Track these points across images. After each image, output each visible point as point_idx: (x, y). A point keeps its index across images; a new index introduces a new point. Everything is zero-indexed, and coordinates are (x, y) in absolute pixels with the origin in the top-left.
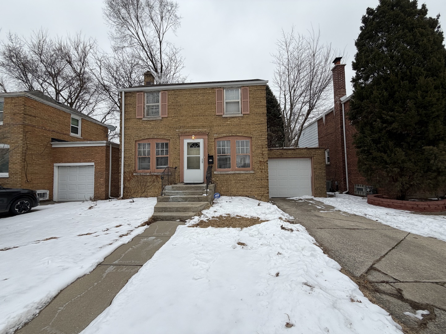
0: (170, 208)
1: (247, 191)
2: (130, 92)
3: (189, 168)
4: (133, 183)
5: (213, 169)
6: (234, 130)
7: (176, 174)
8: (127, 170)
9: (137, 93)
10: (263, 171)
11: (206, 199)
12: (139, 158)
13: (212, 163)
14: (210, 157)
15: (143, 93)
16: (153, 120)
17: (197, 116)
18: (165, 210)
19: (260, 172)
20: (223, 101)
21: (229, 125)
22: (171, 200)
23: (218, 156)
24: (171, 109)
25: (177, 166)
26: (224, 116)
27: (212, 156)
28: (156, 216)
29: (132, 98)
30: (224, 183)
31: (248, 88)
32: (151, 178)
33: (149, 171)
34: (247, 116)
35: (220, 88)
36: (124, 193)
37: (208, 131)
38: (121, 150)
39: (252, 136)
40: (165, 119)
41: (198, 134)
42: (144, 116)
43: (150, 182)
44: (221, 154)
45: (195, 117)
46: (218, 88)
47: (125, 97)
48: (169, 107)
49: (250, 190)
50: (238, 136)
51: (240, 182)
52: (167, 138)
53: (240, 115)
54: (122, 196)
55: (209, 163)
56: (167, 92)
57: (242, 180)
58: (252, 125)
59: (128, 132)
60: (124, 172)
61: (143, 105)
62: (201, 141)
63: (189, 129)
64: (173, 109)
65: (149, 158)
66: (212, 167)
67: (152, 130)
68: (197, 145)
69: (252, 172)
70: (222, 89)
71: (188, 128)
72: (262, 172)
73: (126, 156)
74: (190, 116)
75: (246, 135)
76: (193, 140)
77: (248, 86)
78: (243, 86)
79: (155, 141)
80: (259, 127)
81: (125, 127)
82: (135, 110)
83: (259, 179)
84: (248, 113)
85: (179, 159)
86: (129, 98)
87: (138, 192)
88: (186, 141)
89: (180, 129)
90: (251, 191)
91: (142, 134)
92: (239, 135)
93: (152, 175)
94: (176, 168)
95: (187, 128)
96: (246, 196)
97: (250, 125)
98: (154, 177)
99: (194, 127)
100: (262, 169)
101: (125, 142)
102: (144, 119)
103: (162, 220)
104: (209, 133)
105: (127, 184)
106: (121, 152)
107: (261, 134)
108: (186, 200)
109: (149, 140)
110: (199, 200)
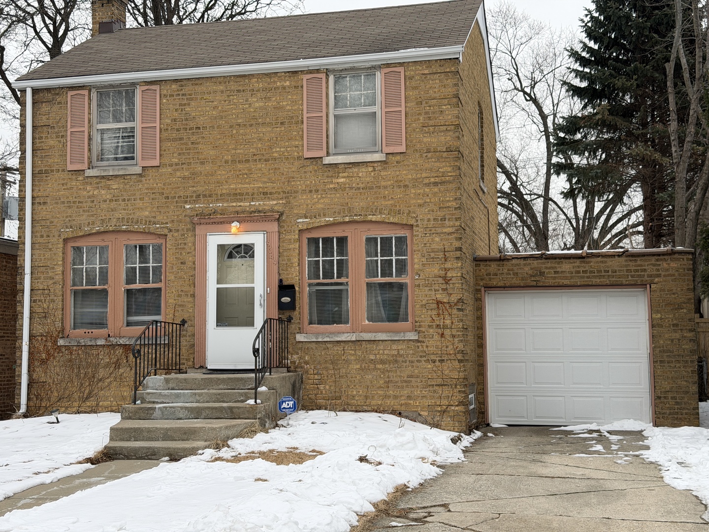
0: (149, 430)
1: (396, 397)
2: (48, 90)
3: (222, 321)
4: (55, 371)
5: (293, 327)
6: (358, 204)
7: (184, 343)
8: (39, 329)
9: (70, 93)
10: (447, 332)
11: (251, 413)
12: (76, 293)
13: (292, 306)
14: (285, 289)
15: (86, 92)
16: (116, 176)
17: (247, 161)
18: (136, 434)
19: (436, 337)
20: (324, 114)
21: (341, 188)
22: (157, 413)
23: (310, 285)
24: (169, 140)
25: (186, 317)
26: (327, 160)
27: (292, 287)
28: (114, 449)
29: (56, 108)
30: (327, 369)
31: (401, 69)
32: (109, 354)
33: (104, 332)
34: (398, 158)
35: (318, 71)
36: (29, 399)
37: (280, 209)
38: (23, 267)
39: (412, 222)
40: (151, 172)
41: (250, 218)
42: (90, 162)
43: (107, 365)
44: (321, 280)
45: (240, 166)
46: (310, 72)
47: (33, 103)
48: (165, 134)
49: (406, 392)
50: (371, 222)
51: (375, 369)
52: (160, 232)
53: (377, 157)
54: (23, 409)
55: (282, 307)
56: (157, 87)
57: (382, 362)
58: (414, 186)
59: (44, 212)
60: (32, 337)
61: (86, 129)
62: (257, 240)
63: (222, 200)
64: (174, 140)
65: (105, 292)
66: (290, 319)
67: (113, 205)
68: (247, 251)
69: (413, 336)
70: (323, 76)
71: (222, 198)
72: (442, 335)
73: (36, 286)
74: (227, 162)
75: (395, 220)
76: (235, 236)
77: (401, 64)
78: (388, 65)
79: (124, 240)
80: (435, 194)
81: (33, 198)
82: (64, 145)
83: (433, 357)
84: (403, 149)
85: (193, 296)
86: (45, 108)
87: (69, 397)
88: (214, 241)
89: (195, 202)
90: (409, 397)
91: (84, 218)
92: (374, 218)
93: (113, 346)
94: (184, 322)
95: (217, 200)
96: (393, 413)
97: (406, 186)
98: (120, 351)
99: (237, 196)
100: (445, 327)
101: (33, 244)
102: (90, 173)
103: (128, 457)
104: (282, 214)
105: (39, 374)
106: (22, 274)
107: (440, 214)
108: (197, 413)
109: (106, 237)
110: (232, 414)
